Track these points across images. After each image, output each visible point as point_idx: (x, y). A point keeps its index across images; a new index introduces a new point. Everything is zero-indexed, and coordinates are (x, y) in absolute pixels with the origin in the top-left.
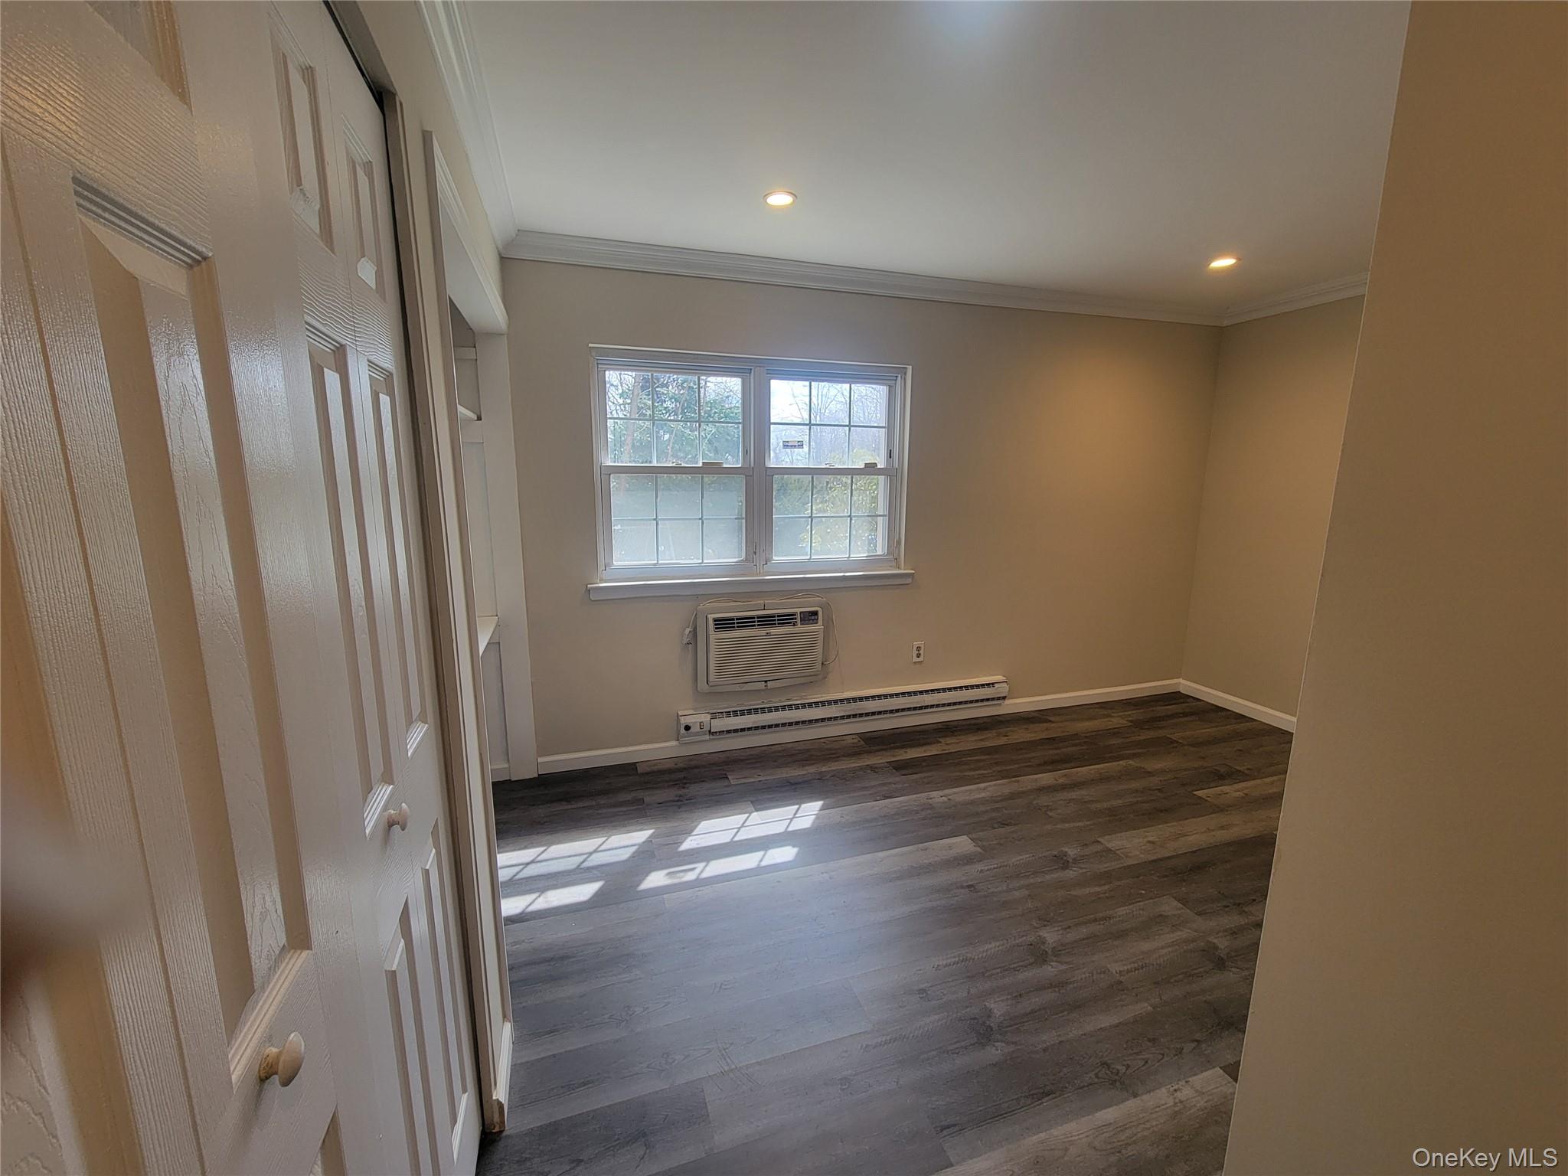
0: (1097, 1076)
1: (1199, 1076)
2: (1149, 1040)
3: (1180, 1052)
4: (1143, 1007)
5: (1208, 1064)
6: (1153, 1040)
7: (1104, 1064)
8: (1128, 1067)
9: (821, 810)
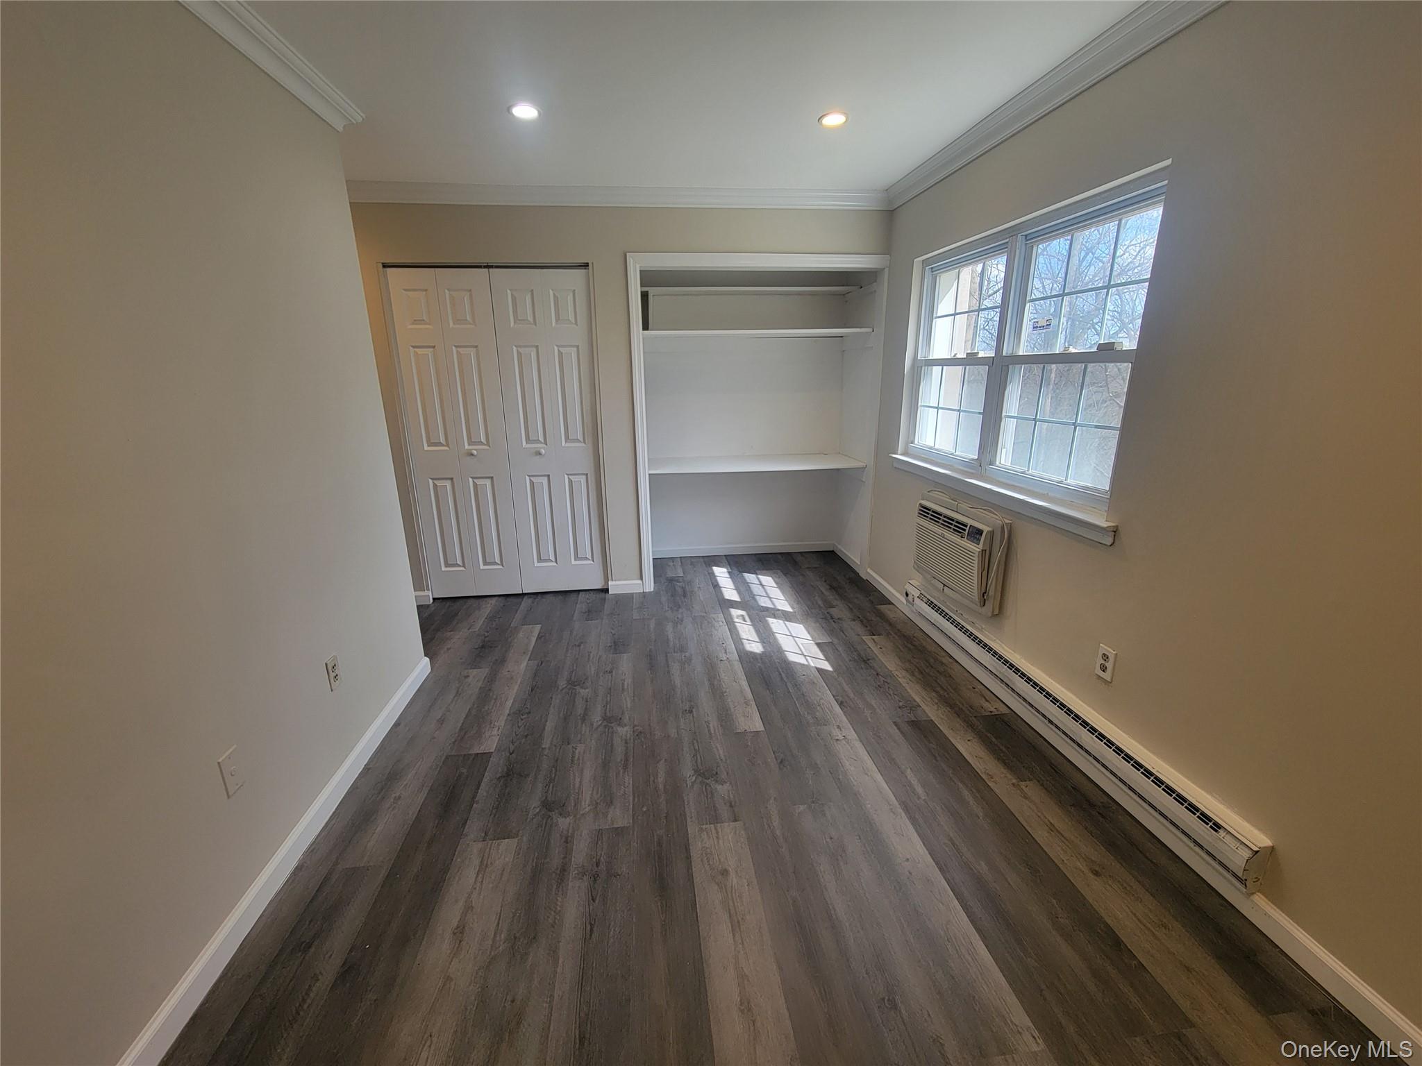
0: (527, 708)
1: (497, 741)
2: (527, 735)
3: (513, 742)
4: (546, 744)
5: (498, 750)
6: (526, 736)
7: (530, 713)
8: (522, 720)
9: (817, 668)
